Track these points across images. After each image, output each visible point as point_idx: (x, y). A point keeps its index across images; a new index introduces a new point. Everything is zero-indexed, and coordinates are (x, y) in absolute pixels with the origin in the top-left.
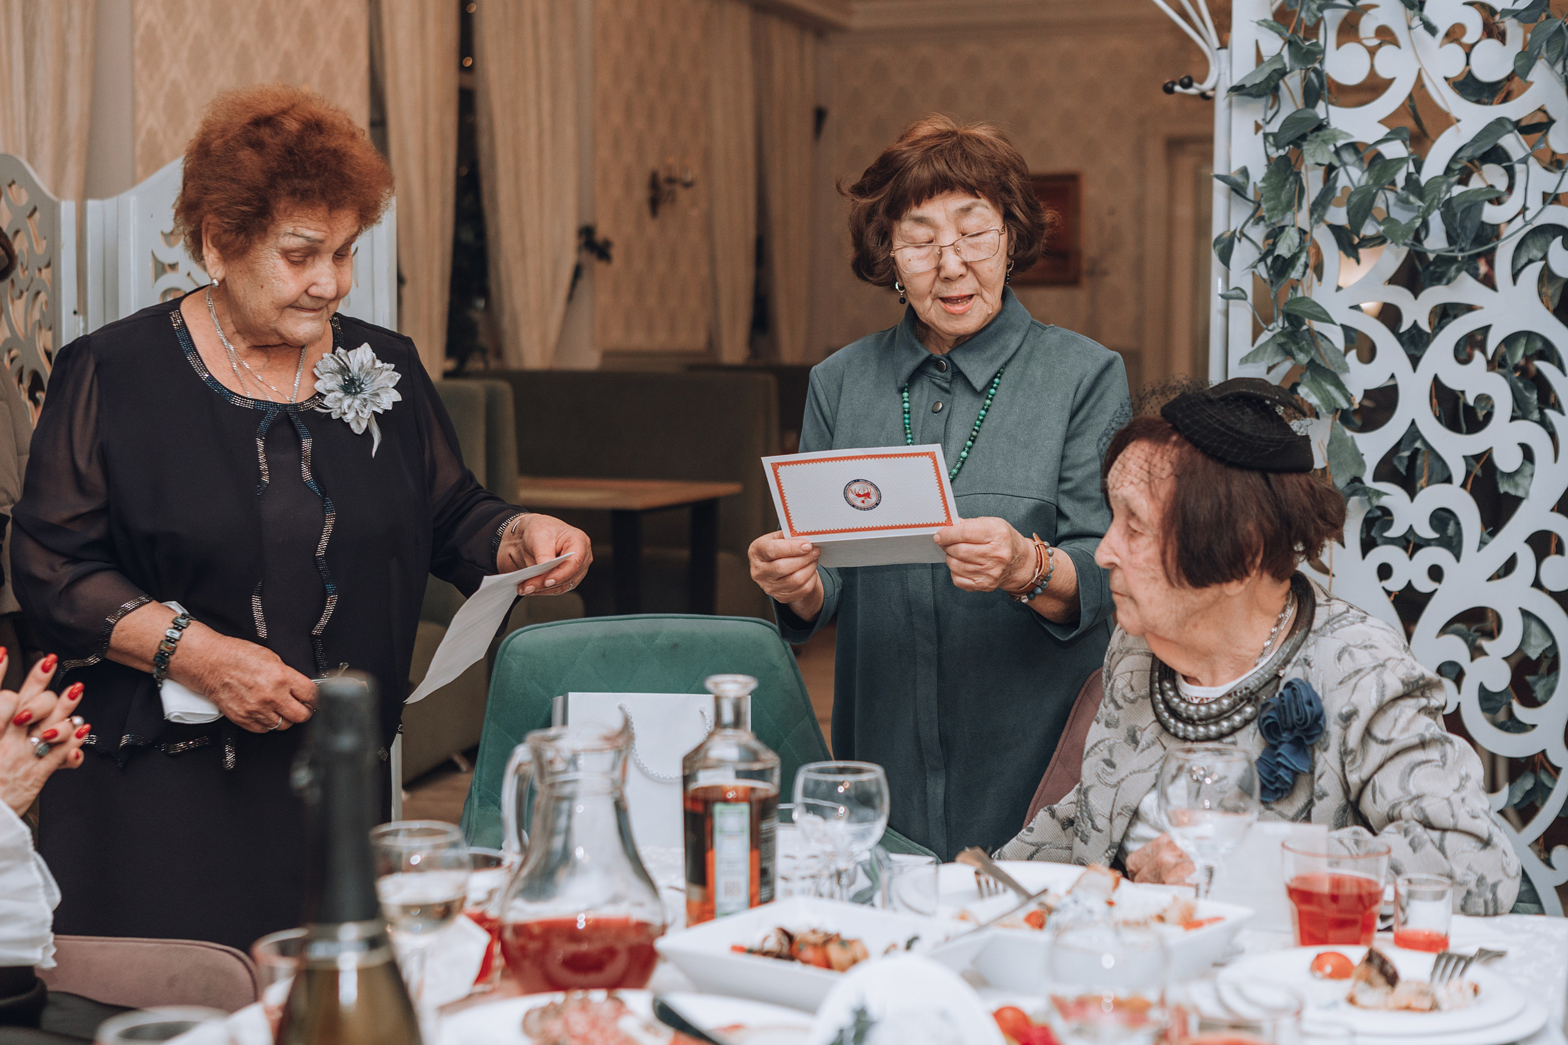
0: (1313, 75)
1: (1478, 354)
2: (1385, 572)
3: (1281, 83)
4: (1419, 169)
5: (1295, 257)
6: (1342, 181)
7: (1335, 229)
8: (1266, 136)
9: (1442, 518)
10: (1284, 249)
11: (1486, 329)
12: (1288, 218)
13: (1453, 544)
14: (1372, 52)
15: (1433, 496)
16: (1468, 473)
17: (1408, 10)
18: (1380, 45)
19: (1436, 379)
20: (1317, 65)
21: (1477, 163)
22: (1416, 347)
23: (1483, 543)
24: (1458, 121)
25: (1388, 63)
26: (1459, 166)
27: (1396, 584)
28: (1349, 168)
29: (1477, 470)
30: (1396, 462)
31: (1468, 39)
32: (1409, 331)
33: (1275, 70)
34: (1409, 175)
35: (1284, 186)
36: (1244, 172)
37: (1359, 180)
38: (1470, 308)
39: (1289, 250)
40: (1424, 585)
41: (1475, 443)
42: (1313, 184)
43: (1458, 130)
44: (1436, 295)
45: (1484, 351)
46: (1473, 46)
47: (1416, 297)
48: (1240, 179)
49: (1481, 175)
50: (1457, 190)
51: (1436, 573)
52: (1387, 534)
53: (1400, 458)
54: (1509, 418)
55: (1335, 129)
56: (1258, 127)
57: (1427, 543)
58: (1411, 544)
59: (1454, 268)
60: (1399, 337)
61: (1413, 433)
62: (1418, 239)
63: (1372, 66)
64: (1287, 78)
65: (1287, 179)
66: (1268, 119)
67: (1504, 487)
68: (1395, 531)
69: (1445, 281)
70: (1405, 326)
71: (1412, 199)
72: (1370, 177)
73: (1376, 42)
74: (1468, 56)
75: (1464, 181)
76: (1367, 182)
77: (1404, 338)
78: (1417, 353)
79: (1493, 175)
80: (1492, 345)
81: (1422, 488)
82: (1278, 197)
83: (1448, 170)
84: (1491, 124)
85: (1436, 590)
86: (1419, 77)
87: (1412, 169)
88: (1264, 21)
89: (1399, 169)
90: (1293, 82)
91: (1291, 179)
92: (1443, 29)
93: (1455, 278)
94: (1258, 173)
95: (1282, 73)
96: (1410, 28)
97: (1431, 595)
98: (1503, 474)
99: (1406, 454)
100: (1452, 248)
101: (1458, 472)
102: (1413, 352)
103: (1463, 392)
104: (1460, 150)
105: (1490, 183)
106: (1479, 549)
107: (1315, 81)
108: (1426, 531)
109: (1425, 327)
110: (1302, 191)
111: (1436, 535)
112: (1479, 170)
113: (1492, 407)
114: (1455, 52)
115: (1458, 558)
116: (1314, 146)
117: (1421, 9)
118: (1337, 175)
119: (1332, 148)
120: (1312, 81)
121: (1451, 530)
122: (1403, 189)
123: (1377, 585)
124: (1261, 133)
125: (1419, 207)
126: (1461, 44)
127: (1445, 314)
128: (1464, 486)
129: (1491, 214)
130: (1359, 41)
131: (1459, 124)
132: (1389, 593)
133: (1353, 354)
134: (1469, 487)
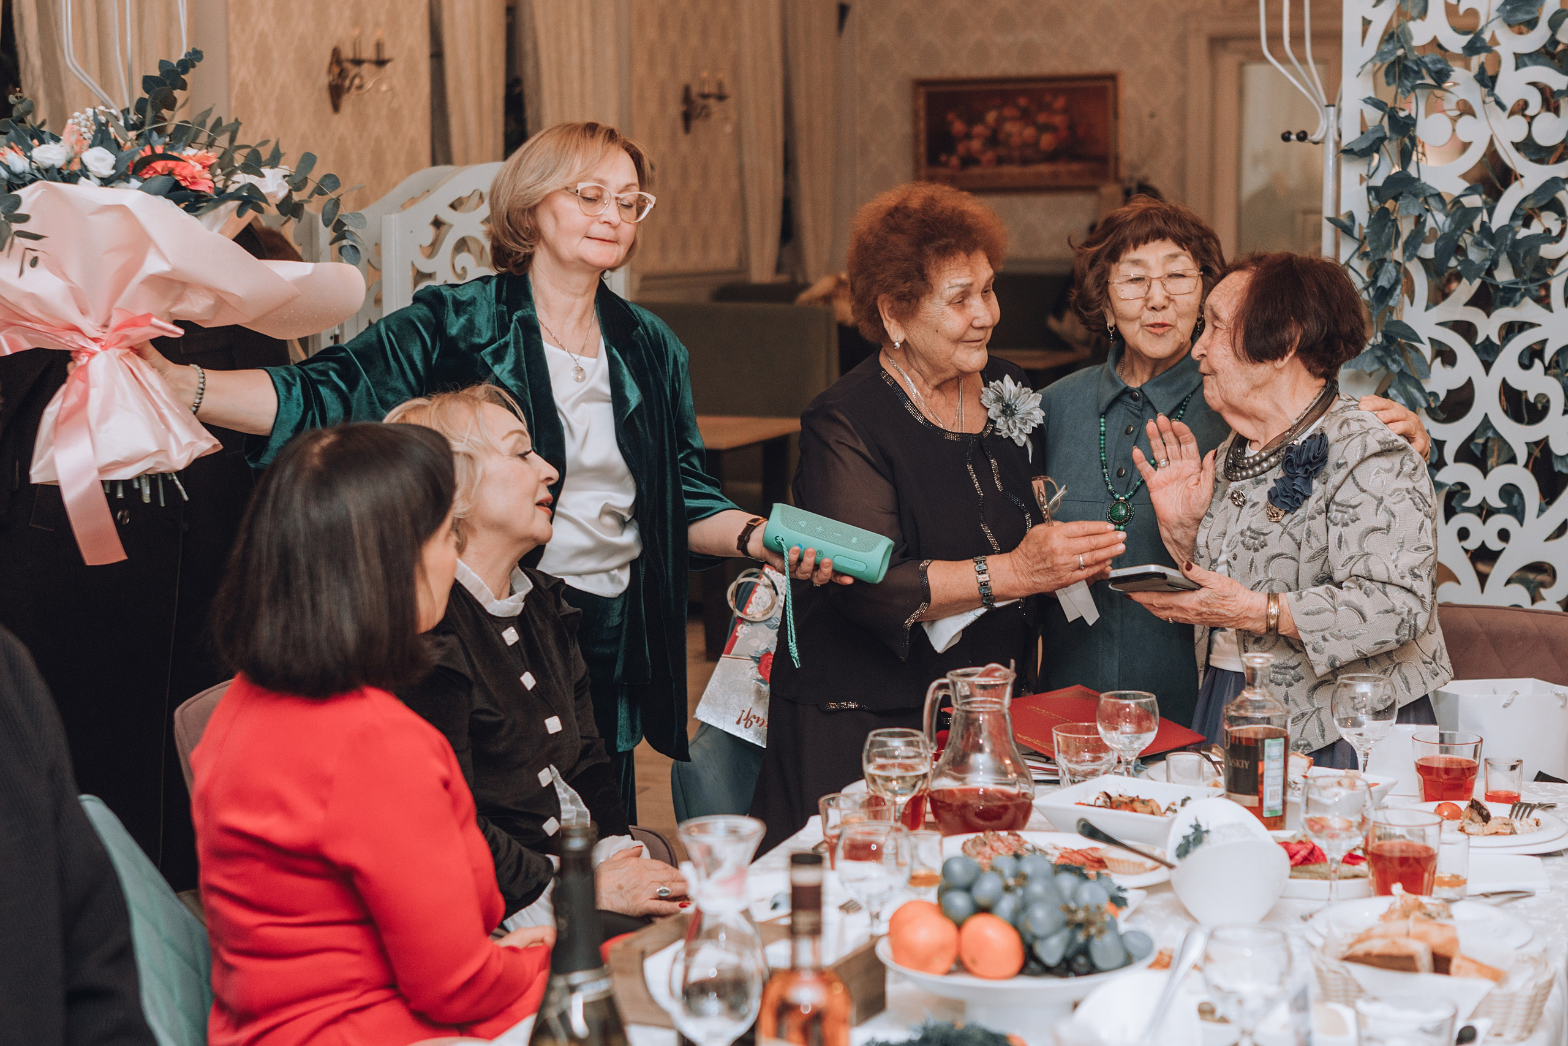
0: (1407, 140)
1: (1537, 362)
2: (1463, 534)
3: (1382, 147)
4: (1490, 215)
5: (1393, 288)
6: (1430, 223)
7: (1424, 262)
8: (1370, 189)
9: (1509, 492)
10: (1383, 282)
11: (1545, 341)
12: (1388, 255)
13: (1517, 511)
14: (1454, 120)
15: (1503, 474)
16: (1530, 455)
17: (1483, 89)
18: (1461, 115)
19: (1504, 381)
20: (1411, 133)
21: (1537, 211)
22: (1489, 354)
23: (1541, 511)
24: (1522, 176)
25: (1467, 128)
26: (1522, 213)
27: (1472, 544)
28: (1435, 213)
29: (1537, 452)
30: (1473, 447)
31: (1529, 112)
32: (1483, 343)
33: (1378, 138)
34: (1483, 223)
35: (1383, 230)
36: (1351, 216)
37: (1444, 224)
38: (1532, 325)
39: (1389, 282)
40: (1494, 544)
41: (1535, 433)
42: (1406, 227)
43: (1522, 184)
44: (1505, 315)
45: (1542, 361)
46: (1533, 118)
47: (1488, 316)
48: (1347, 222)
49: (1540, 220)
50: (1523, 233)
51: (1504, 535)
52: (1466, 504)
53: (1477, 444)
54: (1562, 411)
55: (1425, 183)
56: (1362, 180)
57: (1497, 511)
58: (1485, 512)
59: (1518, 295)
60: (1475, 348)
61: (1486, 424)
62: (1490, 273)
63: (1454, 130)
64: (1386, 143)
65: (1385, 225)
66: (1370, 174)
67: (1558, 467)
68: (1473, 502)
69: (1512, 304)
70: (1479, 341)
71: (1485, 243)
72: (1452, 221)
73: (1458, 113)
74: (1530, 124)
75: (1527, 224)
76: (1450, 226)
77: (1479, 348)
78: (1490, 360)
79: (1549, 221)
80: (1549, 354)
81: (1492, 468)
82: (1379, 239)
83: (1514, 216)
84: (1547, 181)
85: (1504, 549)
86: (1491, 142)
87: (1486, 218)
88: (1370, 98)
89: (1475, 217)
90: (1391, 147)
91: (1390, 224)
92: (1509, 104)
93: (1519, 302)
94: (1362, 218)
95: (1382, 140)
96: (1484, 102)
97: (1499, 553)
98: (1557, 456)
99: (1481, 441)
100: (1518, 280)
101: (1522, 455)
102: (1486, 358)
103: (1526, 392)
104: (1524, 200)
105: (1547, 226)
106: (1538, 516)
107: (1409, 144)
108: (1496, 502)
109: (1496, 340)
110: (1398, 234)
111: (1503, 505)
112: (1539, 217)
113: (1548, 401)
114: (1519, 122)
115: (1521, 524)
116: (1407, 201)
117: (1493, 88)
118: (1425, 220)
119: (1421, 199)
120: (1406, 144)
121: (1516, 500)
122: (1478, 233)
123: (1457, 545)
124: (1365, 185)
125: (1491, 250)
126: (1524, 116)
127: (1511, 330)
128: (1526, 466)
129: (1547, 251)
130: (1443, 111)
131: (1523, 180)
132: (1466, 551)
133: (1438, 360)
134: (1530, 466)
